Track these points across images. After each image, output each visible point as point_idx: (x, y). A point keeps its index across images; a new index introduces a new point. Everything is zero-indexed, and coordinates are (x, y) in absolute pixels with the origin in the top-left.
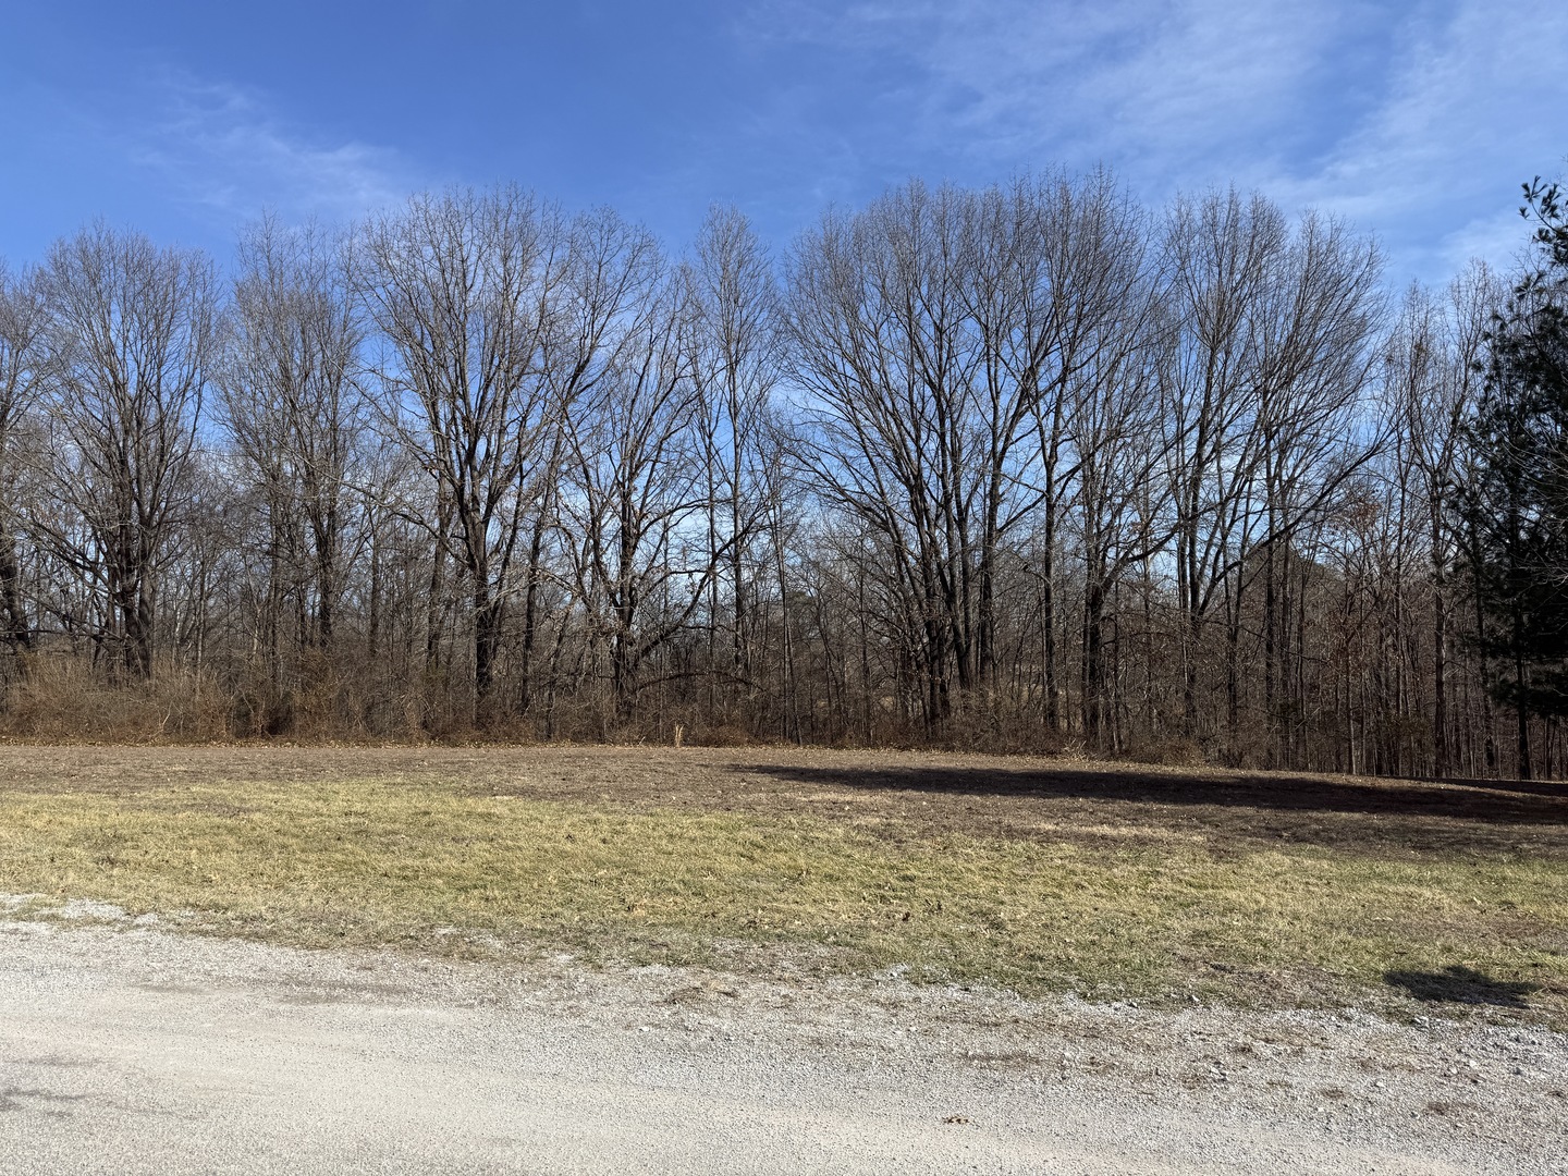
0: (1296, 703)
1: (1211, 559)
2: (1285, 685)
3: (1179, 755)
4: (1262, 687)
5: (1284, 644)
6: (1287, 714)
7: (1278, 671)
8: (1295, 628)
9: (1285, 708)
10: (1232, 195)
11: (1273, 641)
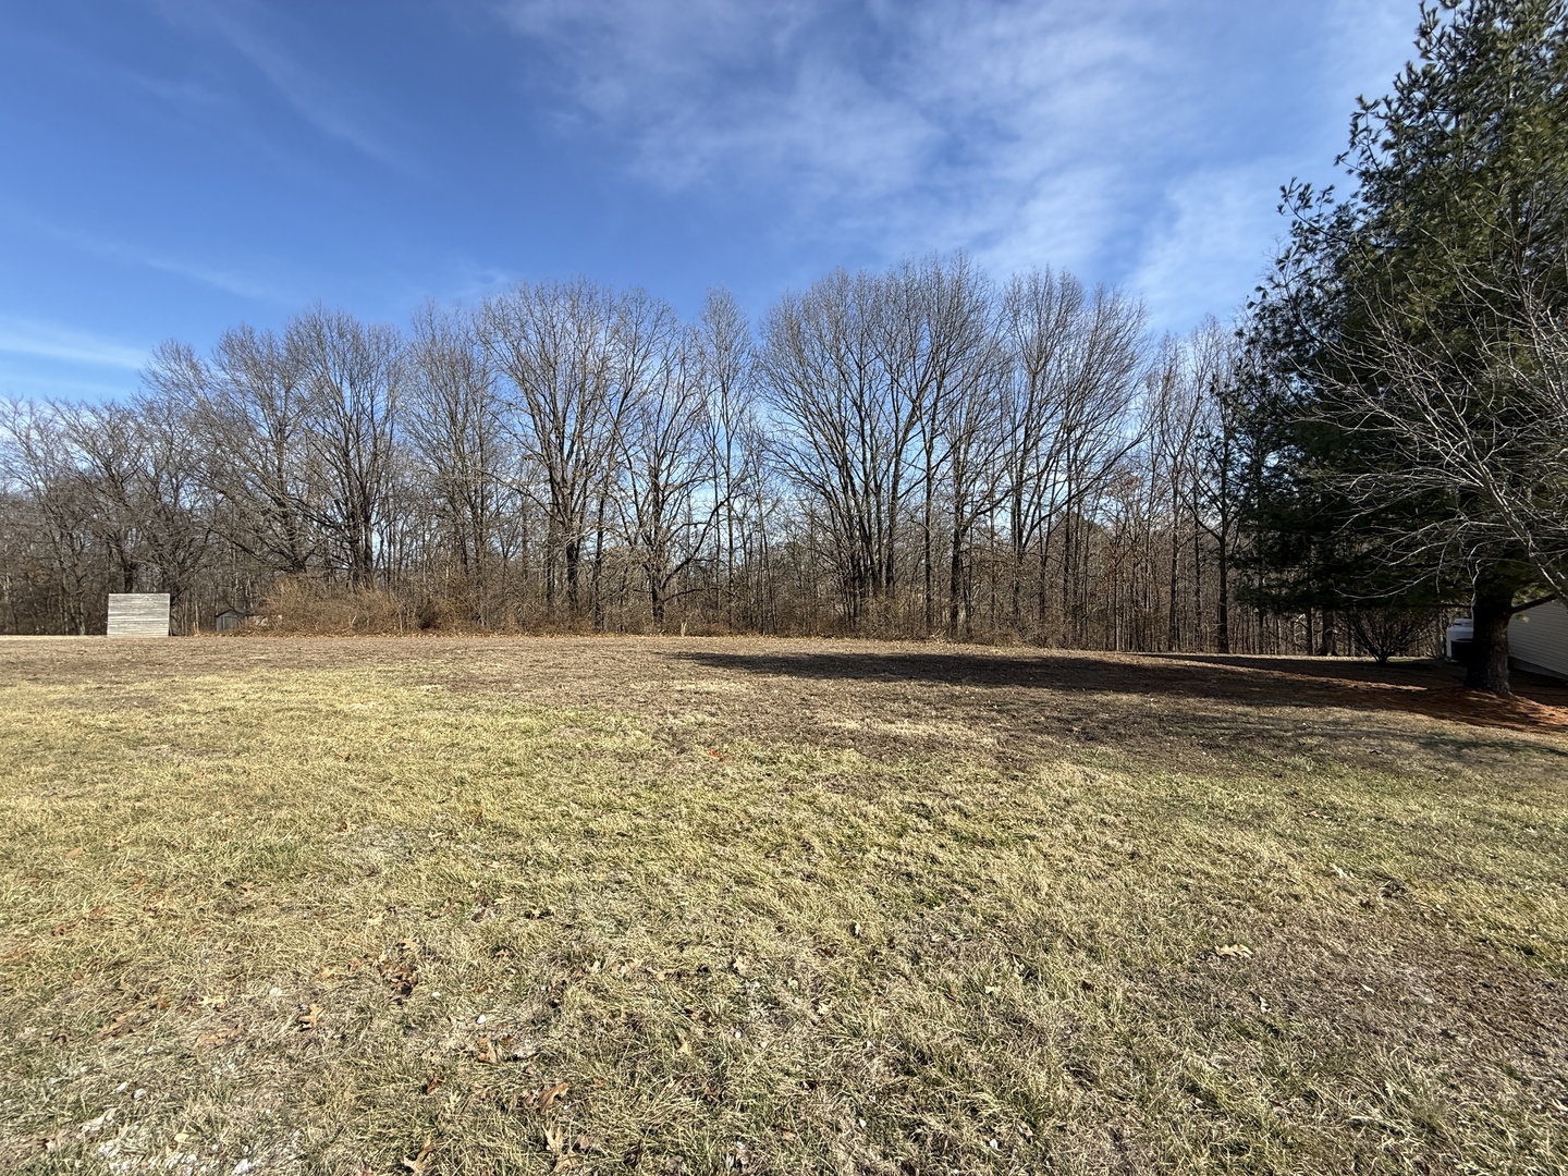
0: (1082, 604)
1: (1032, 510)
2: (1075, 593)
3: (1005, 639)
4: (1061, 595)
5: (1076, 566)
6: (1076, 611)
7: (1071, 586)
8: (1082, 558)
9: (1075, 608)
10: (1048, 271)
11: (1068, 565)
